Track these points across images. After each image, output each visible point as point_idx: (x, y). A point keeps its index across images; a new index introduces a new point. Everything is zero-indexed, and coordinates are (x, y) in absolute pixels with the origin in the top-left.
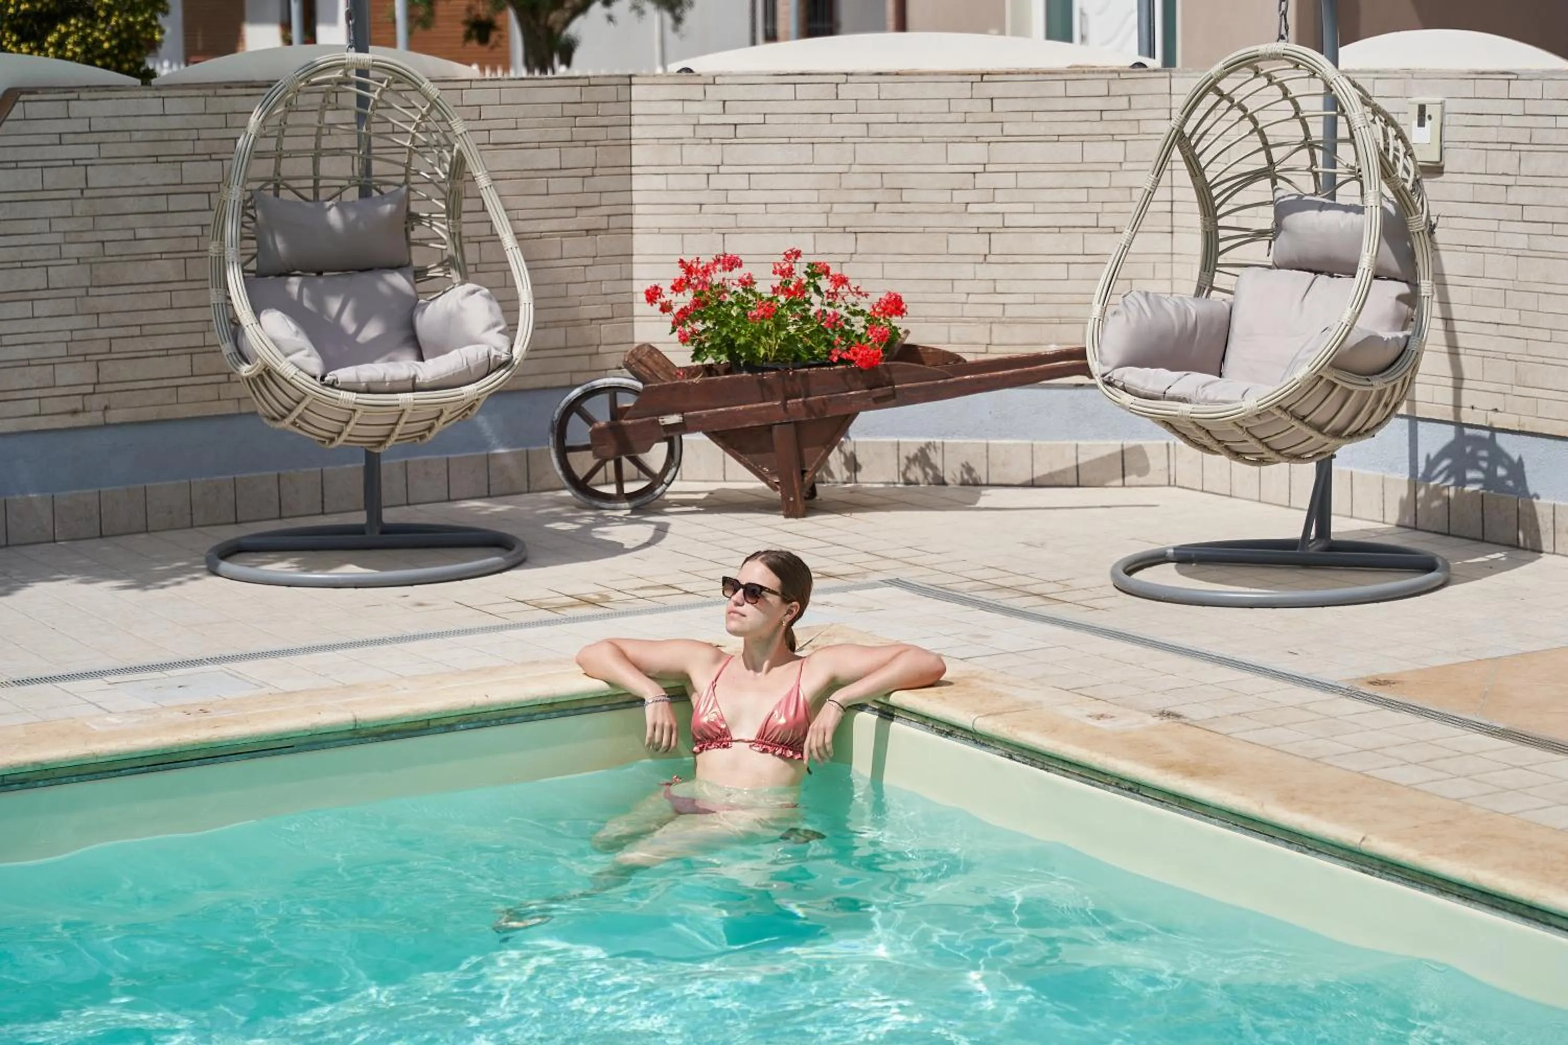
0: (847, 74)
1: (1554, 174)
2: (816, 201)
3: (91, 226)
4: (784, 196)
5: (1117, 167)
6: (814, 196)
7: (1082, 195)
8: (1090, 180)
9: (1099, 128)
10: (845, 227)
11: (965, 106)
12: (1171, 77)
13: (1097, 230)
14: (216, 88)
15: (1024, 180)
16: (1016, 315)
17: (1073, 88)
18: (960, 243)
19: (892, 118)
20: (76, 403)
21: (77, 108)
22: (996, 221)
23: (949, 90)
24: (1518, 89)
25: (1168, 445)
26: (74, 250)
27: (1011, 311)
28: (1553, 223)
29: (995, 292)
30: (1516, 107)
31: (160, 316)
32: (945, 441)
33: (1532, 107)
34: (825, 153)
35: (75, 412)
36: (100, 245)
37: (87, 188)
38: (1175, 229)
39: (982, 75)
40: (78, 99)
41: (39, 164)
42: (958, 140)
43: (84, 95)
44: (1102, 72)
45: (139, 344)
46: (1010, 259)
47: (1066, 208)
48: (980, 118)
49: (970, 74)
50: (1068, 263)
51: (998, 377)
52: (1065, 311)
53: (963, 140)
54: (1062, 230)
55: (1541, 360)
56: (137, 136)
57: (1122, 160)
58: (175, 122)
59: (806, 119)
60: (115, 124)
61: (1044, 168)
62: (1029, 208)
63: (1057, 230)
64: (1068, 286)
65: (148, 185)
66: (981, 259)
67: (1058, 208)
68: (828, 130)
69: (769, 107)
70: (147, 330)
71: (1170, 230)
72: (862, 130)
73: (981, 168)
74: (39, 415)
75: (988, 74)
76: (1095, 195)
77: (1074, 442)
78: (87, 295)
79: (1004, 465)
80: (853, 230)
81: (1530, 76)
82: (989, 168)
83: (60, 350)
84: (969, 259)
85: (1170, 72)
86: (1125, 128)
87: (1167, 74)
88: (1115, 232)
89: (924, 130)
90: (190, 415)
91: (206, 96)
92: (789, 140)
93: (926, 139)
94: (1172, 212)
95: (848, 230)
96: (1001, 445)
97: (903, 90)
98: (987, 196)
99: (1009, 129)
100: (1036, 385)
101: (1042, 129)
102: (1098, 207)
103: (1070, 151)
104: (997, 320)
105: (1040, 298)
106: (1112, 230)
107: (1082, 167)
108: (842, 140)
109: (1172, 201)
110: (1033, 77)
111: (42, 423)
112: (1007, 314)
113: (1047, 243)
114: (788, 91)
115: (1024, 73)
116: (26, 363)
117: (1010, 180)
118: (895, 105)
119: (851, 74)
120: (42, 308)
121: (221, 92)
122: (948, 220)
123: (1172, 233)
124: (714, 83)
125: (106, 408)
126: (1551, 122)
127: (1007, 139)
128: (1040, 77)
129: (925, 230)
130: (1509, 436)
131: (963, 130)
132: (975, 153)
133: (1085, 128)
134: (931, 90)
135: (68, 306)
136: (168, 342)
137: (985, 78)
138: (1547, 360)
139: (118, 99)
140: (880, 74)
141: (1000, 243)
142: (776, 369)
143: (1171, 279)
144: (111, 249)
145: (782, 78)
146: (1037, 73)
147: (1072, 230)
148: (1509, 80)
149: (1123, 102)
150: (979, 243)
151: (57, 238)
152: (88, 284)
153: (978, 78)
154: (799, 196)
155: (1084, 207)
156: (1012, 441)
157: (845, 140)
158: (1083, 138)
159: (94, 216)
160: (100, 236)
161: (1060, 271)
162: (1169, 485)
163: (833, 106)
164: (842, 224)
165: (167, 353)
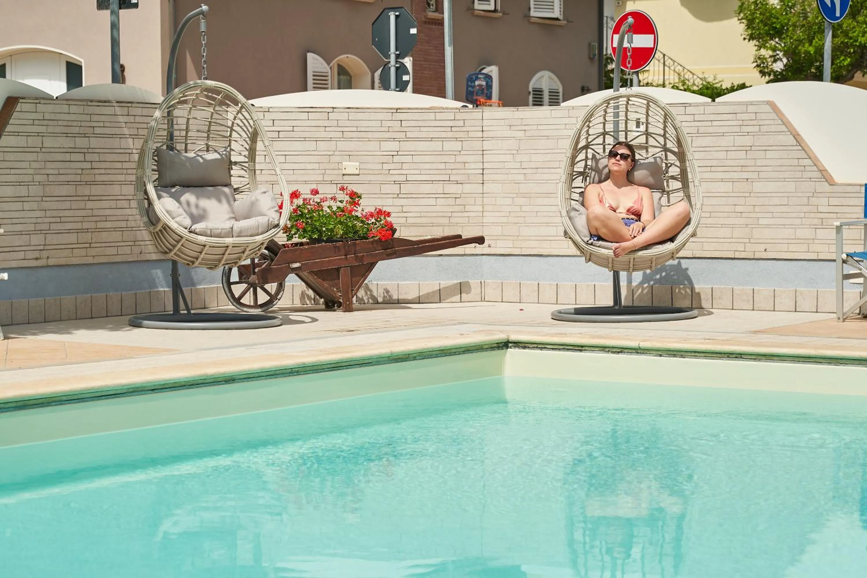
0: (333, 108)
1: (711, 145)
2: (318, 168)
3: (43, 167)
4: (302, 166)
5: (458, 153)
6: (316, 166)
7: (442, 166)
8: (446, 159)
9: (450, 135)
10: (331, 181)
11: (389, 124)
12: (483, 112)
13: (449, 182)
14: (87, 102)
15: (416, 159)
16: (413, 222)
17: (439, 116)
18: (386, 189)
19: (354, 129)
20: (36, 254)
21: (40, 107)
22: (403, 178)
23: (381, 116)
24: (689, 110)
25: (481, 282)
26: (37, 178)
27: (410, 220)
28: (711, 166)
29: (402, 212)
30: (691, 118)
31: (67, 213)
32: (378, 283)
33: (697, 118)
34: (322, 145)
35: (37, 259)
36: (46, 176)
37: (43, 147)
38: (485, 182)
39: (397, 109)
40: (40, 103)
41: (26, 134)
42: (385, 140)
43: (42, 101)
44: (452, 109)
45: (60, 226)
46: (410, 196)
47: (435, 172)
48: (396, 129)
49: (391, 109)
50: (436, 198)
51: (441, 244)
52: (434, 220)
53: (387, 140)
54: (434, 182)
55: (705, 226)
56: (60, 123)
57: (461, 150)
58: (73, 117)
59: (313, 129)
60: (53, 117)
61: (425, 153)
62: (418, 172)
63: (431, 182)
64: (436, 208)
65: (63, 148)
66: (396, 196)
67: (431, 172)
68: (323, 135)
69: (295, 123)
70: (63, 219)
71: (482, 182)
72: (340, 135)
73: (396, 153)
74: (24, 259)
75: (400, 109)
76: (448, 166)
77: (438, 282)
78: (42, 201)
79: (406, 293)
80: (336, 182)
81: (697, 105)
82: (400, 153)
83: (32, 227)
84: (390, 196)
85: (483, 109)
86: (462, 135)
87: (481, 110)
88: (457, 183)
89: (370, 135)
90: (77, 263)
91: (84, 105)
92: (305, 139)
93: (370, 140)
94: (483, 174)
95: (333, 182)
96: (404, 284)
97: (360, 116)
98: (399, 166)
99: (409, 135)
100: (420, 255)
101: (424, 135)
102: (449, 172)
103: (437, 146)
104: (403, 225)
105: (423, 214)
106: (456, 182)
107: (443, 153)
108: (330, 140)
109: (483, 169)
110: (421, 111)
111: (25, 264)
112: (408, 222)
113: (426, 188)
114: (304, 116)
115: (416, 109)
116: (20, 233)
117: (409, 159)
118: (355, 123)
119: (335, 108)
120: (27, 206)
121: (89, 103)
122: (380, 178)
123: (483, 183)
124: (269, 112)
125: (48, 257)
126: (709, 123)
127: (407, 139)
128: (423, 111)
129: (370, 183)
130: (687, 260)
131: (388, 135)
132: (393, 146)
133: (444, 135)
134: (373, 116)
135: (35, 206)
136: (68, 226)
137: (398, 111)
138: (708, 226)
139: (54, 104)
140: (349, 108)
141: (405, 188)
142: (342, 241)
143: (483, 205)
144: (51, 178)
145: (302, 109)
146: (422, 109)
147: (438, 182)
148: (685, 106)
149: (461, 123)
150: (395, 189)
151: (31, 171)
152: (42, 195)
153: (395, 111)
154: (310, 166)
155: (443, 172)
156: (410, 282)
157: (332, 139)
158: (443, 139)
159: (45, 162)
160: (47, 172)
161: (432, 202)
162: (482, 301)
163: (326, 123)
164: (331, 180)
165: (69, 231)
